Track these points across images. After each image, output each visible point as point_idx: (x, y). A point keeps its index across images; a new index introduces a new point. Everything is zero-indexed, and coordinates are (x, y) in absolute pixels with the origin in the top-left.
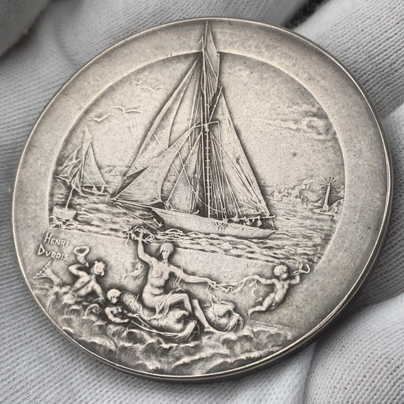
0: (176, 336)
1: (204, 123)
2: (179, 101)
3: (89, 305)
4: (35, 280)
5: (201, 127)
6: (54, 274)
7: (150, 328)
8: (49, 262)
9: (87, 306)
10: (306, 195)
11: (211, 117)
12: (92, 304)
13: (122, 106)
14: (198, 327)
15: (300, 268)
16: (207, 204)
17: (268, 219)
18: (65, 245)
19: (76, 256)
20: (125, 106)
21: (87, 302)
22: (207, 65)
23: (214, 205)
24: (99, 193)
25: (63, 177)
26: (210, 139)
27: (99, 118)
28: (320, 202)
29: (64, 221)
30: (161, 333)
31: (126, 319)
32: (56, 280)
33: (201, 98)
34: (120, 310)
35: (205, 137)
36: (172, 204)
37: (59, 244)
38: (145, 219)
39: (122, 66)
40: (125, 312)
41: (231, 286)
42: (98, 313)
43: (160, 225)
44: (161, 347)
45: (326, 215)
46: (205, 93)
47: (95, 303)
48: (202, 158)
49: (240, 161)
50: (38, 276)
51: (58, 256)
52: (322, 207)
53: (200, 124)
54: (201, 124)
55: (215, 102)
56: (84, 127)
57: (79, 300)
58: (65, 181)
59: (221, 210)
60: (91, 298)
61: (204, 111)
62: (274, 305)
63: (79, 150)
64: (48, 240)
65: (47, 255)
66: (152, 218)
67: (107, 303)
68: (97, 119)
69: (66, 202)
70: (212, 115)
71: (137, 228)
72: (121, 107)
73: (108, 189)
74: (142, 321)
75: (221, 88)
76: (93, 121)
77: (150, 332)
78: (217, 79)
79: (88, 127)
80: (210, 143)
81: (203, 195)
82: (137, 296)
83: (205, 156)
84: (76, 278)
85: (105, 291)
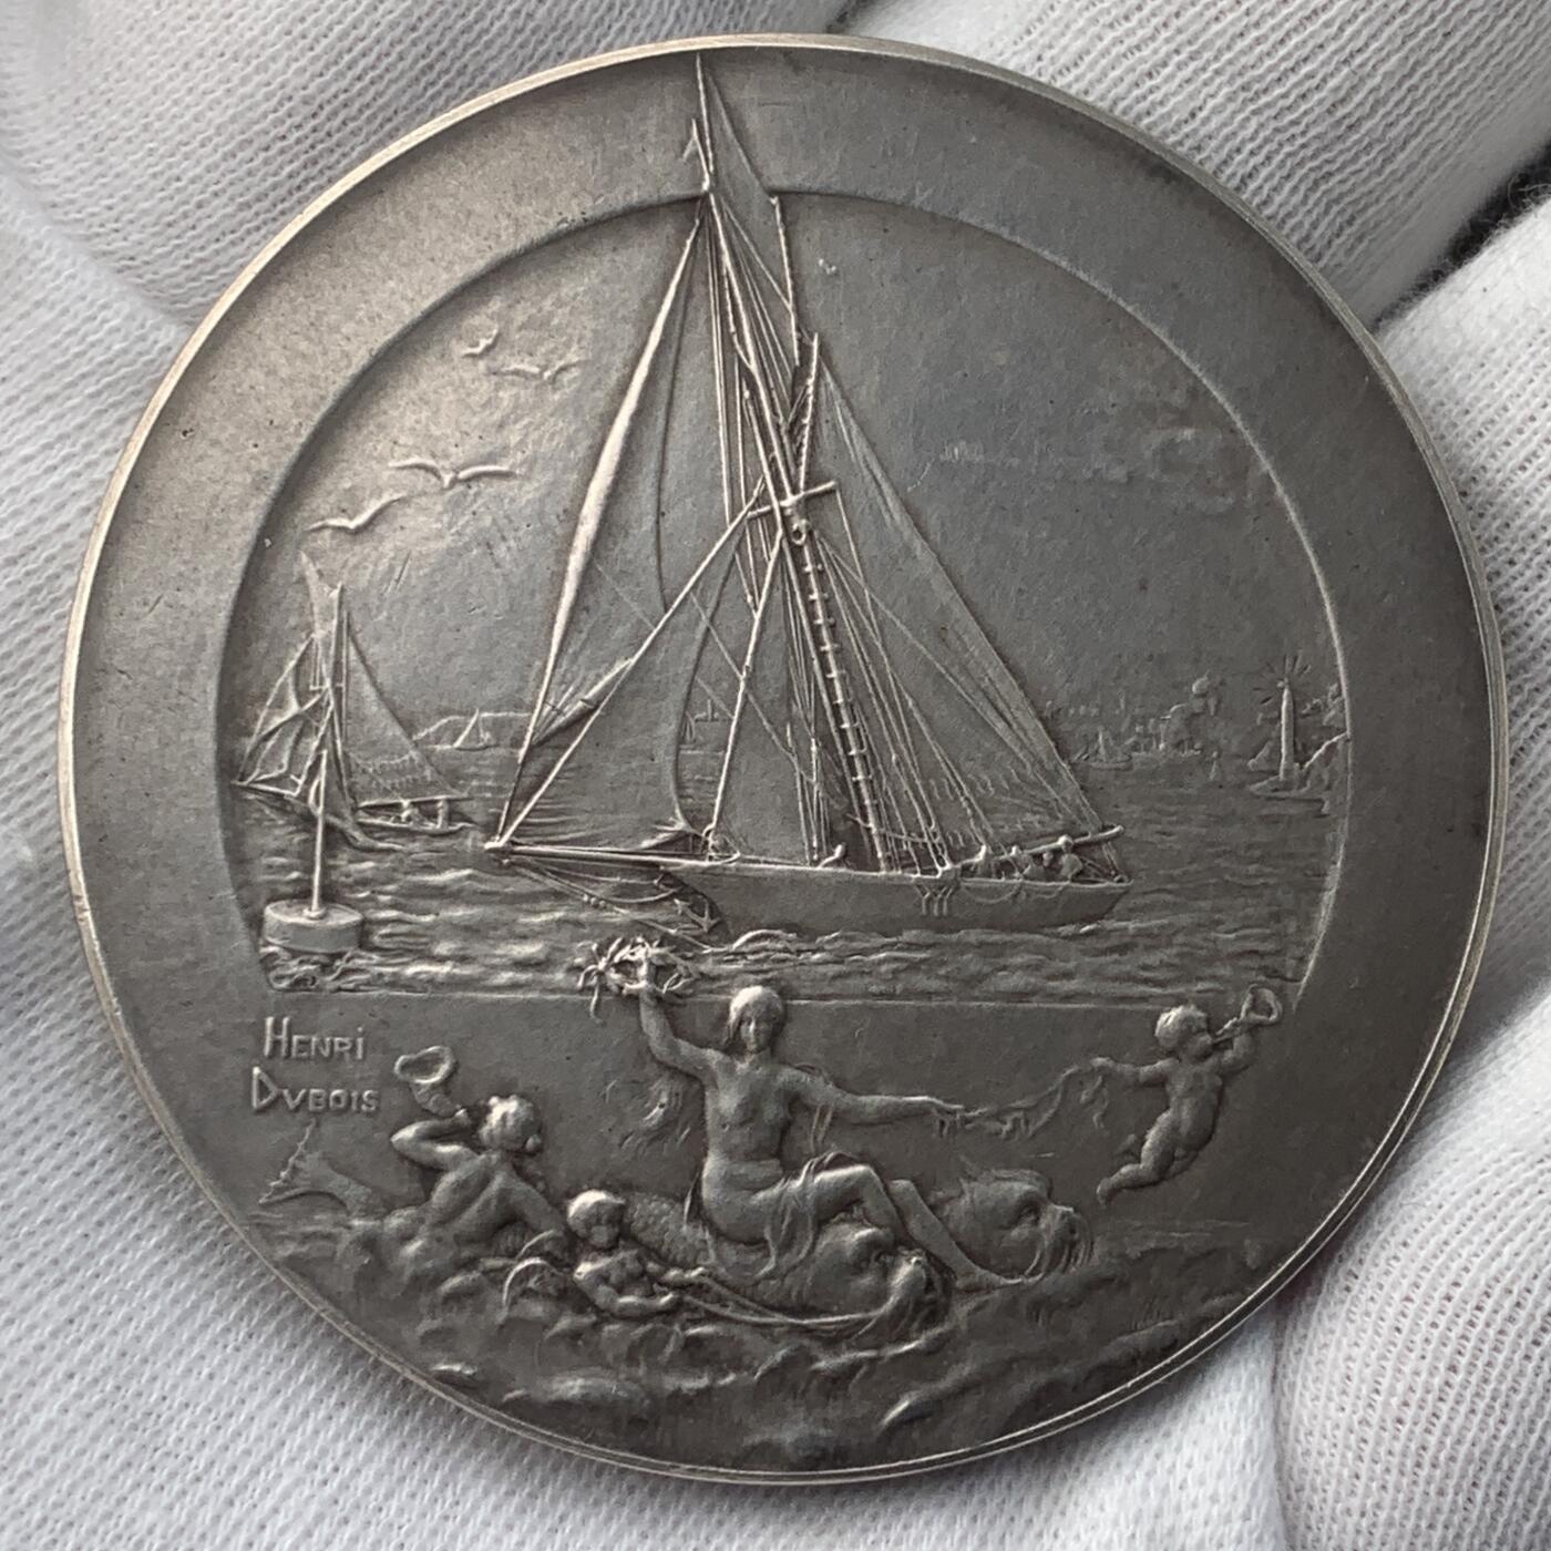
0: (862, 1323)
1: (780, 495)
2: (661, 414)
3: (511, 1267)
4: (265, 1207)
5: (771, 512)
6: (340, 1171)
7: (761, 1314)
8: (308, 1131)
9: (505, 1270)
10: (1212, 735)
11: (803, 469)
12: (521, 1260)
13: (434, 456)
14: (936, 1277)
15: (1245, 1007)
16: (865, 819)
17: (1098, 843)
18: (353, 1050)
19: (408, 1087)
20: (447, 456)
21: (496, 1255)
22: (738, 250)
23: (891, 818)
24: (430, 826)
25: (263, 782)
26: (816, 560)
27: (351, 518)
28: (1264, 752)
29: (324, 960)
30: (806, 1322)
31: (665, 1294)
32: (354, 1192)
33: (747, 394)
34: (632, 1266)
35: (796, 551)
36: (732, 837)
37: (326, 1053)
38: (642, 907)
39: (392, 284)
40: (652, 1266)
41: (1018, 1109)
42: (551, 1290)
43: (706, 921)
44: (817, 1372)
45: (1296, 800)
46: (753, 367)
47: (528, 1256)
48: (805, 642)
49: (951, 637)
50: (279, 1190)
51: (337, 1099)
52: (1275, 773)
53: (763, 499)
54: (769, 502)
55: (805, 405)
56: (296, 558)
57: (466, 1253)
58: (279, 796)
59: (921, 835)
60: (508, 1239)
61: (768, 449)
62: (1179, 1152)
63: (301, 660)
64: (276, 1044)
65: (291, 1104)
66: (670, 898)
67: (574, 1244)
68: (343, 522)
69: (310, 882)
70: (804, 459)
71: (621, 946)
72: (430, 462)
73: (465, 807)
74: (724, 1291)
75: (815, 344)
76: (327, 533)
77: (766, 1325)
78: (790, 306)
79: (313, 557)
80: (820, 574)
81: (842, 781)
82: (682, 1201)
83: (815, 630)
84: (431, 1172)
85: (559, 1202)
